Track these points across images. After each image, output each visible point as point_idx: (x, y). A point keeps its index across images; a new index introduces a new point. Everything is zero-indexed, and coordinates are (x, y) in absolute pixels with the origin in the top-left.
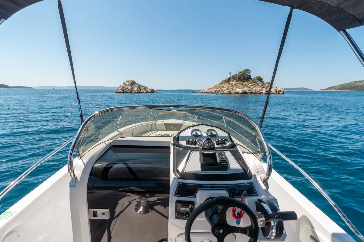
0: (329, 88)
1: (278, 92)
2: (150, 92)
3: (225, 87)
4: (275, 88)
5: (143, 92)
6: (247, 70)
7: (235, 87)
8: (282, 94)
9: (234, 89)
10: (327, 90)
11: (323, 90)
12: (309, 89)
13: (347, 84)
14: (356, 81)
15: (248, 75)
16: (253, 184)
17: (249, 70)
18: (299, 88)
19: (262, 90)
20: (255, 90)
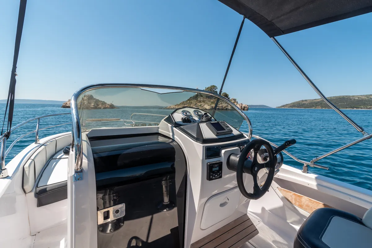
0: (283, 106)
1: (243, 108)
2: (109, 108)
3: (193, 104)
4: (240, 104)
5: (101, 108)
6: (213, 86)
7: (202, 103)
8: (247, 110)
9: (202, 106)
10: (281, 107)
11: (278, 107)
12: (268, 107)
13: (297, 102)
14: (303, 100)
15: (215, 91)
17: (215, 86)
18: (259, 106)
19: (227, 106)
20: (222, 106)
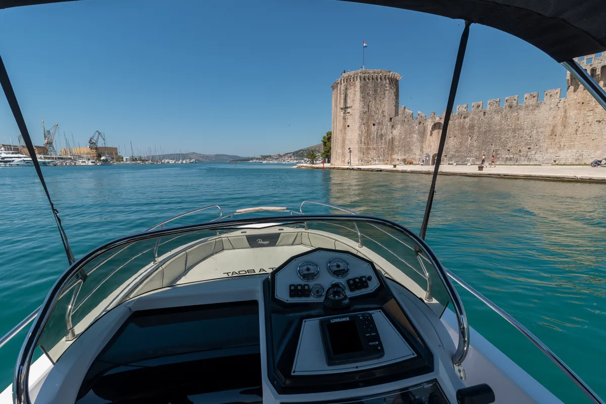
16: (439, 384)
